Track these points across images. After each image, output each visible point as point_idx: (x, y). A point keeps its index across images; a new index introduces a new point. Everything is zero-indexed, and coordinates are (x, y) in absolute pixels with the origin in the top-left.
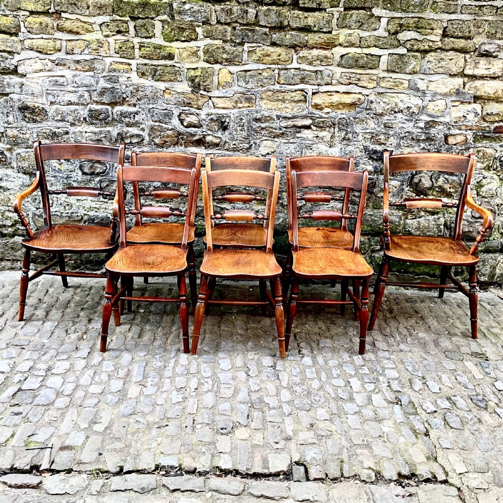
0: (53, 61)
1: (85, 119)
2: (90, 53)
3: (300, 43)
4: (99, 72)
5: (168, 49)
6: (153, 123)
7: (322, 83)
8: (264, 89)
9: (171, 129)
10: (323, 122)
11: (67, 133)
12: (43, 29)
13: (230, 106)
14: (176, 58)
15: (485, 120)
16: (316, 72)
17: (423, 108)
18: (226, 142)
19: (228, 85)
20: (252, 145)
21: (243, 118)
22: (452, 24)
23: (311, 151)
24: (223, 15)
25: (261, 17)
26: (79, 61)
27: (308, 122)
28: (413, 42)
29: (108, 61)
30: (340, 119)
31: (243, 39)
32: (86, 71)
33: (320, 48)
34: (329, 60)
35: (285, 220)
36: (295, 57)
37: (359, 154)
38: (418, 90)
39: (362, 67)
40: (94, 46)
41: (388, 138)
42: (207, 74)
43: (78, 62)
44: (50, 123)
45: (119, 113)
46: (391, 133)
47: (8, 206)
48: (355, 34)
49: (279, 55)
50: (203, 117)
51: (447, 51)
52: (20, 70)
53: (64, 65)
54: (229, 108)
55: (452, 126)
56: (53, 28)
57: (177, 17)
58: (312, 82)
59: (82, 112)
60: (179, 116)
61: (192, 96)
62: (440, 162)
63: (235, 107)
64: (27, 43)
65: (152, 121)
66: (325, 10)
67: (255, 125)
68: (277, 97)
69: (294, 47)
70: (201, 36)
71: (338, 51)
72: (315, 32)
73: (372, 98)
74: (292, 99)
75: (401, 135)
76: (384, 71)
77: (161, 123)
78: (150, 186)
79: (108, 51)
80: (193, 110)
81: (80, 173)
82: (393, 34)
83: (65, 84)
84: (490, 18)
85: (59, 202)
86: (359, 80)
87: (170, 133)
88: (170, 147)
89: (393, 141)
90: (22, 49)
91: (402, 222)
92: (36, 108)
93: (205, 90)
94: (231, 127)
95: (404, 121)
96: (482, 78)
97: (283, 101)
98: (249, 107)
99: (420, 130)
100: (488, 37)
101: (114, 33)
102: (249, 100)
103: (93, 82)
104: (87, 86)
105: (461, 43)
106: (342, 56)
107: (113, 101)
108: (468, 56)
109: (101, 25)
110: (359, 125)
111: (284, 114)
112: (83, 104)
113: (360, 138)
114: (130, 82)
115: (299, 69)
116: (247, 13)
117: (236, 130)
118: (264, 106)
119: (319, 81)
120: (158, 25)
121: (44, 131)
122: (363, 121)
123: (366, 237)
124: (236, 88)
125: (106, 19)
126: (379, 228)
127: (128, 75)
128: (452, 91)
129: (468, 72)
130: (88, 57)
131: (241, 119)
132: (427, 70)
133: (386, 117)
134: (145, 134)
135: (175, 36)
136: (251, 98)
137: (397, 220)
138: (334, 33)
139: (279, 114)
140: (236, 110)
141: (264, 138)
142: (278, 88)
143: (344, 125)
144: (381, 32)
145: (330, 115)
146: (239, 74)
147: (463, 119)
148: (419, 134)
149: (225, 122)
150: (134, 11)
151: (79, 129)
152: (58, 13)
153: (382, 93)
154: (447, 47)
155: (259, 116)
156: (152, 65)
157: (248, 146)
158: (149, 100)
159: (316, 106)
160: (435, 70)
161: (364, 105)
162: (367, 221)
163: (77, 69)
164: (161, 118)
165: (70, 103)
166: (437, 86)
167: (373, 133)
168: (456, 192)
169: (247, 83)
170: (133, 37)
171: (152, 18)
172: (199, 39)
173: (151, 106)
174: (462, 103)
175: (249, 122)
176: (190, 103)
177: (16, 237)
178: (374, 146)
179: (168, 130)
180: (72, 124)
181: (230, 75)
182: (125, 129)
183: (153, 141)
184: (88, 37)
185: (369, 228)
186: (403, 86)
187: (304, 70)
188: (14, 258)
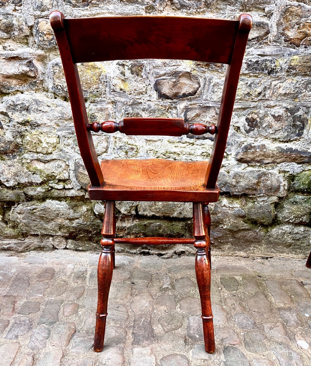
47: (38, 153)
78: (266, 115)
81: (155, 95)
85: (119, 144)
134: (272, 23)
177: (47, 200)
183: (283, 34)
188: (44, 232)
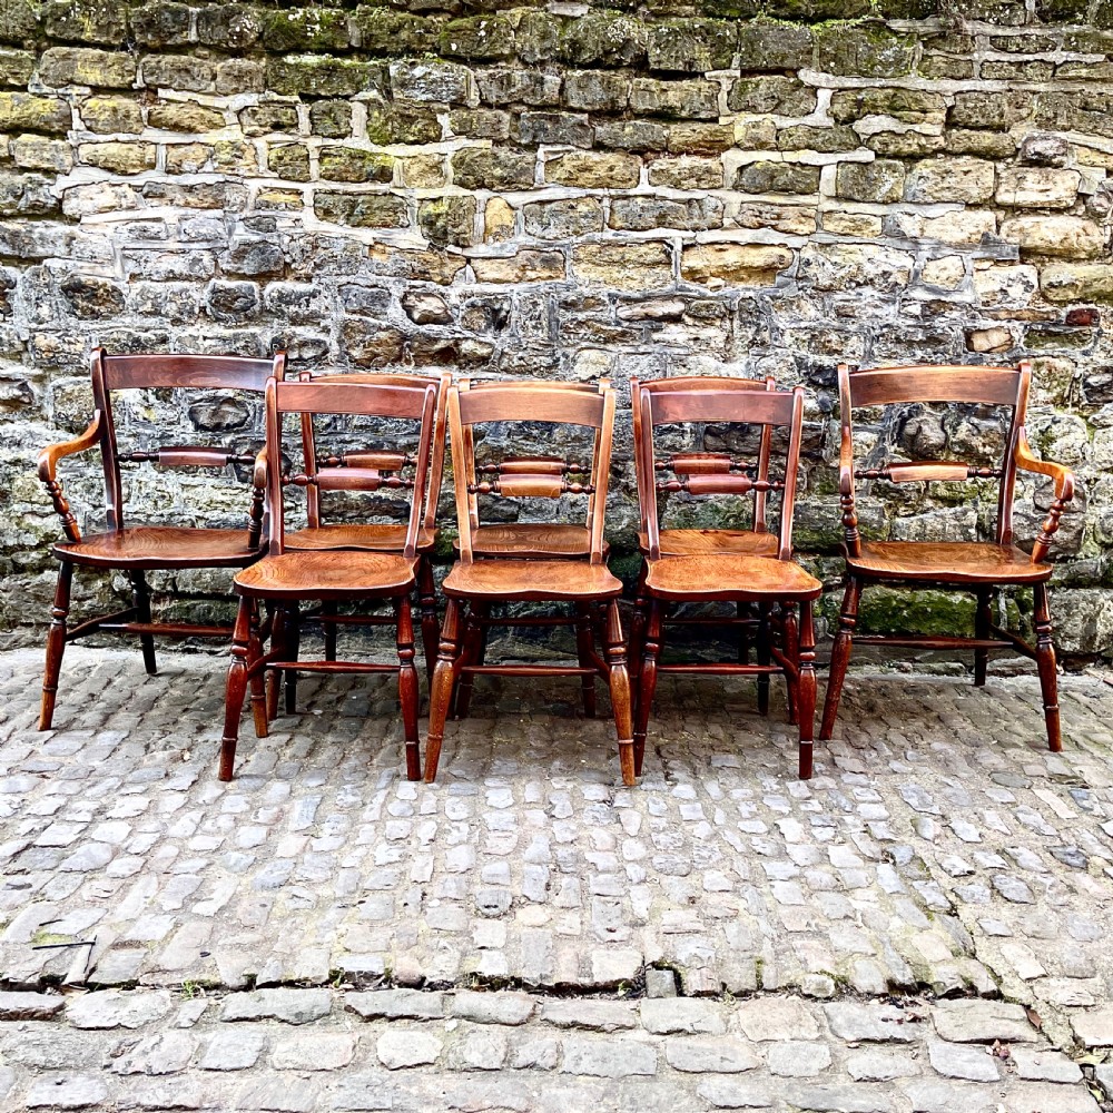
0: (137, 189)
1: (203, 309)
2: (216, 171)
3: (654, 142)
4: (235, 208)
5: (379, 158)
6: (348, 316)
7: (703, 224)
8: (580, 239)
9: (387, 328)
10: (707, 307)
11: (164, 340)
12: (120, 122)
13: (512, 277)
14: (395, 177)
15: (1046, 299)
16: (689, 202)
17: (917, 274)
18: (503, 354)
19: (505, 231)
20: (558, 359)
21: (540, 301)
22: (964, 100)
23: (684, 370)
24: (494, 88)
25: (572, 91)
26: (192, 187)
27: (675, 307)
28: (885, 138)
29: (254, 185)
30: (743, 299)
31: (535, 137)
32: (208, 208)
33: (696, 153)
34: (715, 177)
35: (635, 521)
36: (644, 171)
37: (787, 375)
38: (902, 237)
39: (784, 190)
40: (225, 156)
41: (846, 338)
42: (460, 211)
43: (190, 189)
44: (128, 320)
45: (275, 295)
46: (852, 328)
47: (33, 503)
48: (768, 122)
49: (611, 169)
50: (454, 300)
51: (958, 155)
52: (68, 209)
53: (162, 196)
54: (509, 282)
55: (980, 311)
56: (139, 120)
57: (398, 94)
58: (681, 223)
59: (196, 296)
60: (403, 299)
61: (429, 257)
62: (958, 383)
63: (521, 280)
64: (85, 152)
65: (347, 311)
66: (702, 75)
67: (563, 316)
68: (609, 255)
69: (641, 151)
70: (447, 132)
71: (734, 158)
72: (683, 120)
73: (808, 254)
74: (641, 260)
75: (873, 333)
76: (829, 197)
77: (366, 314)
79: (253, 167)
80: (432, 286)
81: (191, 427)
82: (844, 122)
83: (163, 235)
84: (1042, 87)
85: (144, 491)
86: (779, 217)
87: (383, 335)
88: (384, 365)
89: (856, 344)
90: (74, 165)
91: (885, 522)
92: (100, 287)
93: (457, 244)
94: (513, 320)
95: (878, 303)
96: (1034, 210)
97: (623, 263)
98: (550, 277)
99: (911, 322)
100: (1040, 126)
101: (267, 129)
102: (549, 263)
103: (220, 230)
104: (208, 241)
105: (986, 139)
106: (742, 169)
107: (264, 269)
108: (1000, 166)
109: (239, 113)
110: (783, 313)
111: (625, 292)
112: (199, 279)
113: (788, 340)
114: (299, 230)
115: (653, 196)
116: (542, 84)
117: (524, 328)
118: (582, 276)
119: (696, 221)
120: (359, 110)
121: (115, 336)
122: (792, 303)
123: (811, 558)
124: (522, 239)
125: (251, 99)
126: (838, 536)
127: (295, 215)
128: (974, 237)
129: (1004, 197)
130: (211, 179)
131: (535, 304)
132: (920, 194)
133: (839, 296)
134: (332, 340)
135: (394, 133)
136: (554, 259)
137: (876, 518)
138: (722, 121)
139: (613, 290)
140: (524, 286)
141: (584, 344)
142: (611, 238)
143: (751, 313)
144: (820, 118)
145: (720, 292)
146: (529, 210)
147: (1000, 297)
148: (911, 330)
149: (501, 309)
150: (308, 84)
151: (191, 331)
152: (151, 90)
153: (829, 245)
154: (958, 148)
155: (572, 297)
156: (346, 194)
157: (549, 360)
158: (340, 267)
159: (693, 274)
160: (936, 195)
161: (792, 270)
162: (811, 520)
163: (187, 204)
164: (365, 304)
165: (172, 277)
166: (941, 227)
167: (814, 330)
168: (997, 453)
169: (546, 226)
170: (306, 137)
171: (347, 97)
172: (443, 138)
173: (344, 279)
174: (997, 262)
175: (551, 310)
176: (425, 273)
177: (46, 572)
178: (817, 357)
179: (380, 329)
180: (176, 322)
181: (508, 211)
182: (289, 330)
183: (347, 354)
184: (212, 137)
185: (816, 537)
186: (872, 228)
187: (664, 198)
188: (41, 619)
